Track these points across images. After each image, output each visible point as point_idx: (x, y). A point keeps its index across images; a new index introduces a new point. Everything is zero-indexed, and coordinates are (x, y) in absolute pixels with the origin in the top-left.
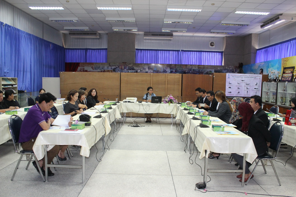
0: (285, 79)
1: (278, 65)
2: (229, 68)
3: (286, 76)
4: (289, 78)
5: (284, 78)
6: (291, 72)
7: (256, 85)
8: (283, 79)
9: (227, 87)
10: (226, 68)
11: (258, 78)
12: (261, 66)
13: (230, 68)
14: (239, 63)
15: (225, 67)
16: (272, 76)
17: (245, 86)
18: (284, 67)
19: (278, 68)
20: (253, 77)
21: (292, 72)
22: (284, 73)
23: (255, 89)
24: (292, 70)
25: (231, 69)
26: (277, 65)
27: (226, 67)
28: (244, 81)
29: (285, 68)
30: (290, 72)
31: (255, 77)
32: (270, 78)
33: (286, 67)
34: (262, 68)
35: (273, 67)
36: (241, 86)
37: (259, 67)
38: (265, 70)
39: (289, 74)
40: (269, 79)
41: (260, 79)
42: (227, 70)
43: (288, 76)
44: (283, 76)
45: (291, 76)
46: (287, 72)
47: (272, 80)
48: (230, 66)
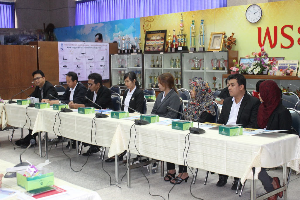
0: (151, 49)
1: (134, 27)
2: (29, 34)
3: (152, 44)
4: (159, 47)
5: (149, 48)
6: (162, 37)
7: (103, 59)
8: (147, 49)
9: (61, 66)
10: (23, 33)
11: (104, 48)
12: (96, 29)
13: (30, 32)
14: (44, 24)
15: (22, 31)
16: (123, 46)
17: (86, 63)
18: (147, 31)
19: (134, 33)
20: (97, 48)
21: (164, 39)
22: (147, 39)
23: (101, 66)
24: (162, 35)
25: (32, 34)
26: (131, 28)
27: (25, 32)
28: (85, 55)
29: (148, 33)
30: (158, 38)
31: (100, 47)
32: (120, 48)
33: (150, 30)
34: (99, 33)
35: (123, 30)
36: (81, 63)
37: (93, 30)
38: (106, 35)
39: (158, 42)
40: (119, 50)
41: (106, 49)
42: (26, 36)
43: (157, 44)
44: (147, 44)
45: (163, 43)
46: (153, 38)
47: (126, 51)
48: (31, 30)
